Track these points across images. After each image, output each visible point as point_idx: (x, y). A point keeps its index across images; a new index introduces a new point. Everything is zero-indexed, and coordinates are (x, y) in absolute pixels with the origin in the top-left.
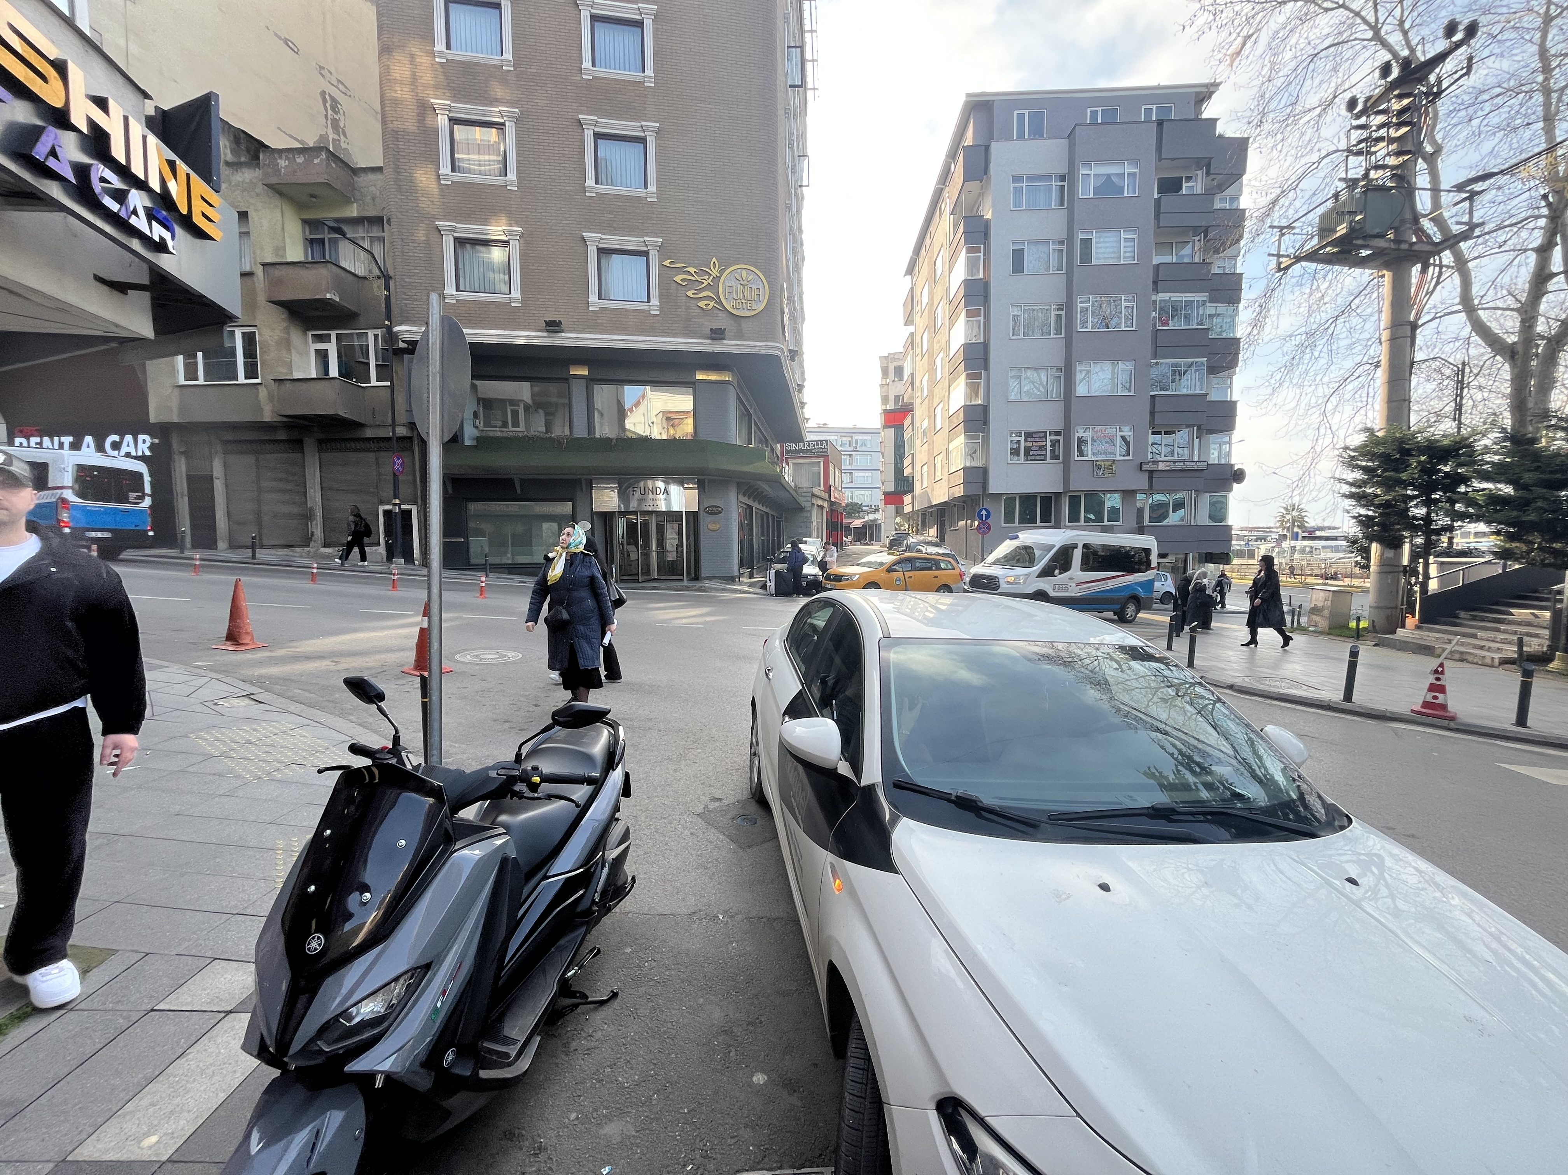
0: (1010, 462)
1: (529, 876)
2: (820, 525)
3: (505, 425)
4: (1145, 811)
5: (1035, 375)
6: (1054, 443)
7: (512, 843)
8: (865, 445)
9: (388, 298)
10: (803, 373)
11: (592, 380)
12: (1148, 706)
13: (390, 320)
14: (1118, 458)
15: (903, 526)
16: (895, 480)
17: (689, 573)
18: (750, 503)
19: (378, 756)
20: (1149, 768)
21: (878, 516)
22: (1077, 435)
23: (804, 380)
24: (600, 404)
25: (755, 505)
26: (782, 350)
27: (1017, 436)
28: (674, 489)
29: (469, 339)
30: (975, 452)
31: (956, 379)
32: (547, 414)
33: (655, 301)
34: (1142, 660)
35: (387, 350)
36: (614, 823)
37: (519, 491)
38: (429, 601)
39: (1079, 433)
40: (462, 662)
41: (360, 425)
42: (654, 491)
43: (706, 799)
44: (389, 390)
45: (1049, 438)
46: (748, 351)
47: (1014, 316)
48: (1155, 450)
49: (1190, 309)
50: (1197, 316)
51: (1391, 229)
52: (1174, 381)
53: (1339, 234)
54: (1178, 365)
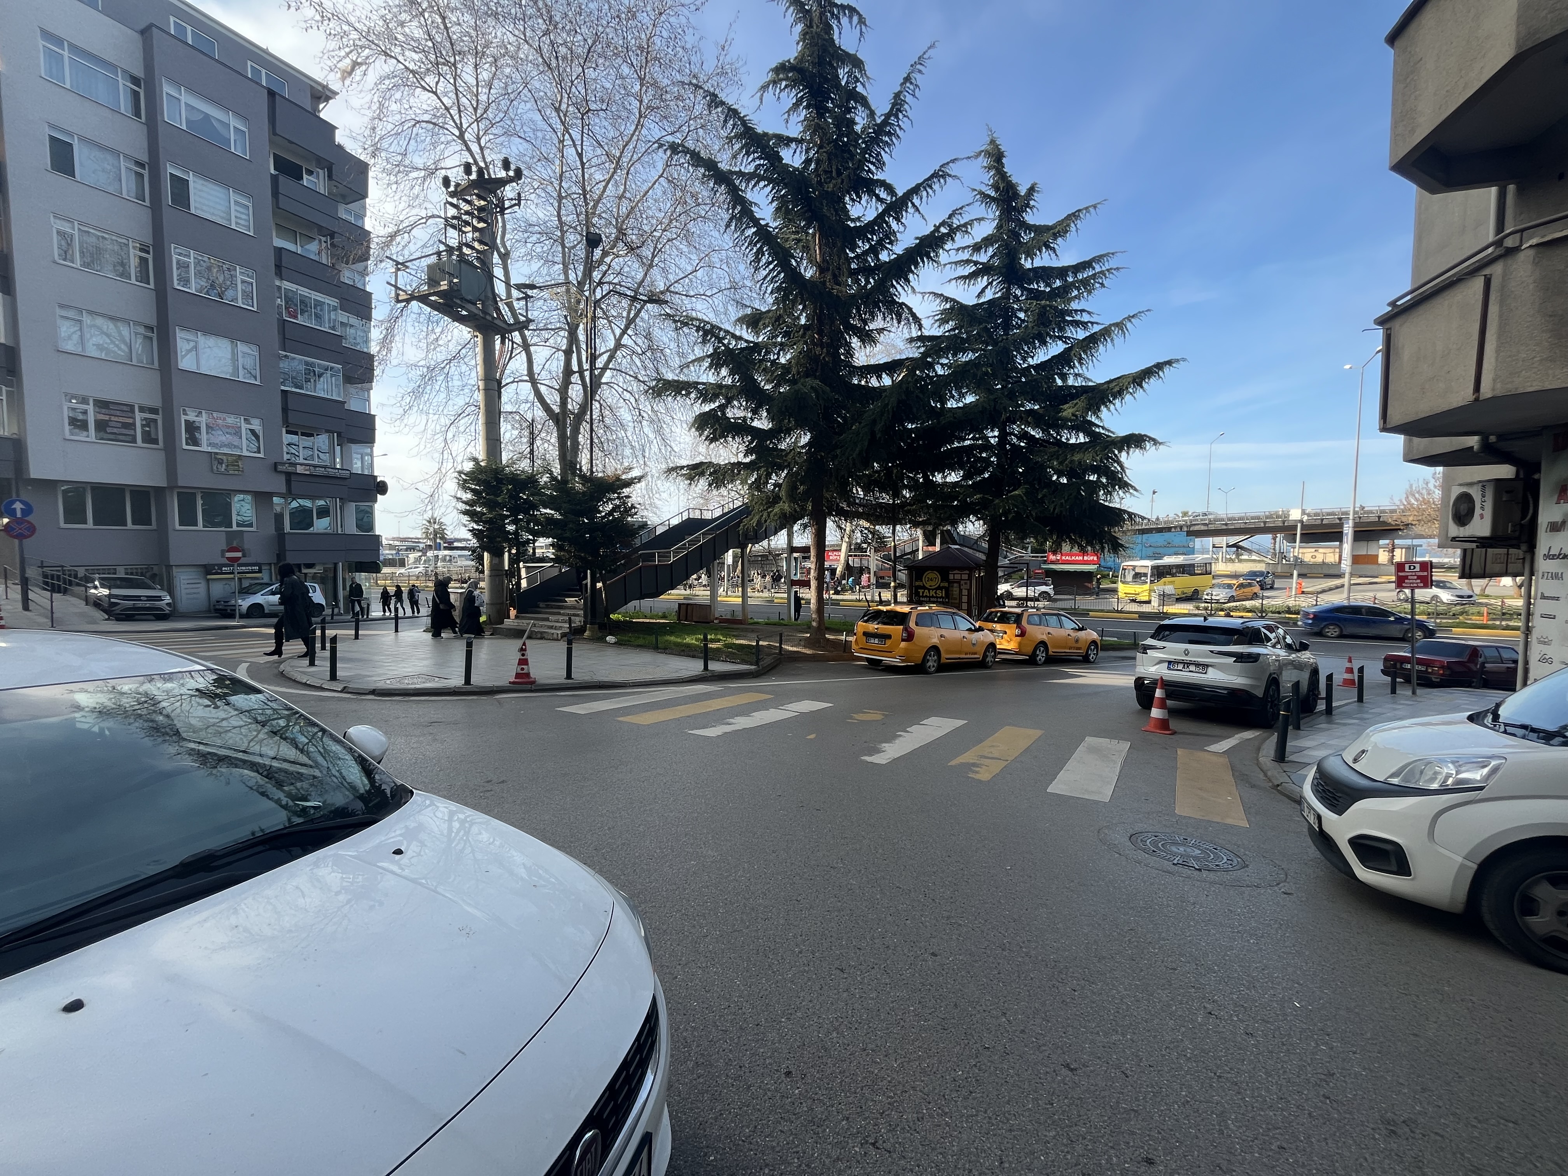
0: (68, 436)
5: (110, 326)
6: (148, 423)
14: (245, 453)
22: (183, 418)
27: (80, 403)
39: (187, 415)
45: (138, 415)
47: (61, 232)
48: (294, 451)
49: (321, 310)
50: (329, 320)
51: (480, 300)
52: (310, 381)
53: (442, 288)
54: (312, 365)
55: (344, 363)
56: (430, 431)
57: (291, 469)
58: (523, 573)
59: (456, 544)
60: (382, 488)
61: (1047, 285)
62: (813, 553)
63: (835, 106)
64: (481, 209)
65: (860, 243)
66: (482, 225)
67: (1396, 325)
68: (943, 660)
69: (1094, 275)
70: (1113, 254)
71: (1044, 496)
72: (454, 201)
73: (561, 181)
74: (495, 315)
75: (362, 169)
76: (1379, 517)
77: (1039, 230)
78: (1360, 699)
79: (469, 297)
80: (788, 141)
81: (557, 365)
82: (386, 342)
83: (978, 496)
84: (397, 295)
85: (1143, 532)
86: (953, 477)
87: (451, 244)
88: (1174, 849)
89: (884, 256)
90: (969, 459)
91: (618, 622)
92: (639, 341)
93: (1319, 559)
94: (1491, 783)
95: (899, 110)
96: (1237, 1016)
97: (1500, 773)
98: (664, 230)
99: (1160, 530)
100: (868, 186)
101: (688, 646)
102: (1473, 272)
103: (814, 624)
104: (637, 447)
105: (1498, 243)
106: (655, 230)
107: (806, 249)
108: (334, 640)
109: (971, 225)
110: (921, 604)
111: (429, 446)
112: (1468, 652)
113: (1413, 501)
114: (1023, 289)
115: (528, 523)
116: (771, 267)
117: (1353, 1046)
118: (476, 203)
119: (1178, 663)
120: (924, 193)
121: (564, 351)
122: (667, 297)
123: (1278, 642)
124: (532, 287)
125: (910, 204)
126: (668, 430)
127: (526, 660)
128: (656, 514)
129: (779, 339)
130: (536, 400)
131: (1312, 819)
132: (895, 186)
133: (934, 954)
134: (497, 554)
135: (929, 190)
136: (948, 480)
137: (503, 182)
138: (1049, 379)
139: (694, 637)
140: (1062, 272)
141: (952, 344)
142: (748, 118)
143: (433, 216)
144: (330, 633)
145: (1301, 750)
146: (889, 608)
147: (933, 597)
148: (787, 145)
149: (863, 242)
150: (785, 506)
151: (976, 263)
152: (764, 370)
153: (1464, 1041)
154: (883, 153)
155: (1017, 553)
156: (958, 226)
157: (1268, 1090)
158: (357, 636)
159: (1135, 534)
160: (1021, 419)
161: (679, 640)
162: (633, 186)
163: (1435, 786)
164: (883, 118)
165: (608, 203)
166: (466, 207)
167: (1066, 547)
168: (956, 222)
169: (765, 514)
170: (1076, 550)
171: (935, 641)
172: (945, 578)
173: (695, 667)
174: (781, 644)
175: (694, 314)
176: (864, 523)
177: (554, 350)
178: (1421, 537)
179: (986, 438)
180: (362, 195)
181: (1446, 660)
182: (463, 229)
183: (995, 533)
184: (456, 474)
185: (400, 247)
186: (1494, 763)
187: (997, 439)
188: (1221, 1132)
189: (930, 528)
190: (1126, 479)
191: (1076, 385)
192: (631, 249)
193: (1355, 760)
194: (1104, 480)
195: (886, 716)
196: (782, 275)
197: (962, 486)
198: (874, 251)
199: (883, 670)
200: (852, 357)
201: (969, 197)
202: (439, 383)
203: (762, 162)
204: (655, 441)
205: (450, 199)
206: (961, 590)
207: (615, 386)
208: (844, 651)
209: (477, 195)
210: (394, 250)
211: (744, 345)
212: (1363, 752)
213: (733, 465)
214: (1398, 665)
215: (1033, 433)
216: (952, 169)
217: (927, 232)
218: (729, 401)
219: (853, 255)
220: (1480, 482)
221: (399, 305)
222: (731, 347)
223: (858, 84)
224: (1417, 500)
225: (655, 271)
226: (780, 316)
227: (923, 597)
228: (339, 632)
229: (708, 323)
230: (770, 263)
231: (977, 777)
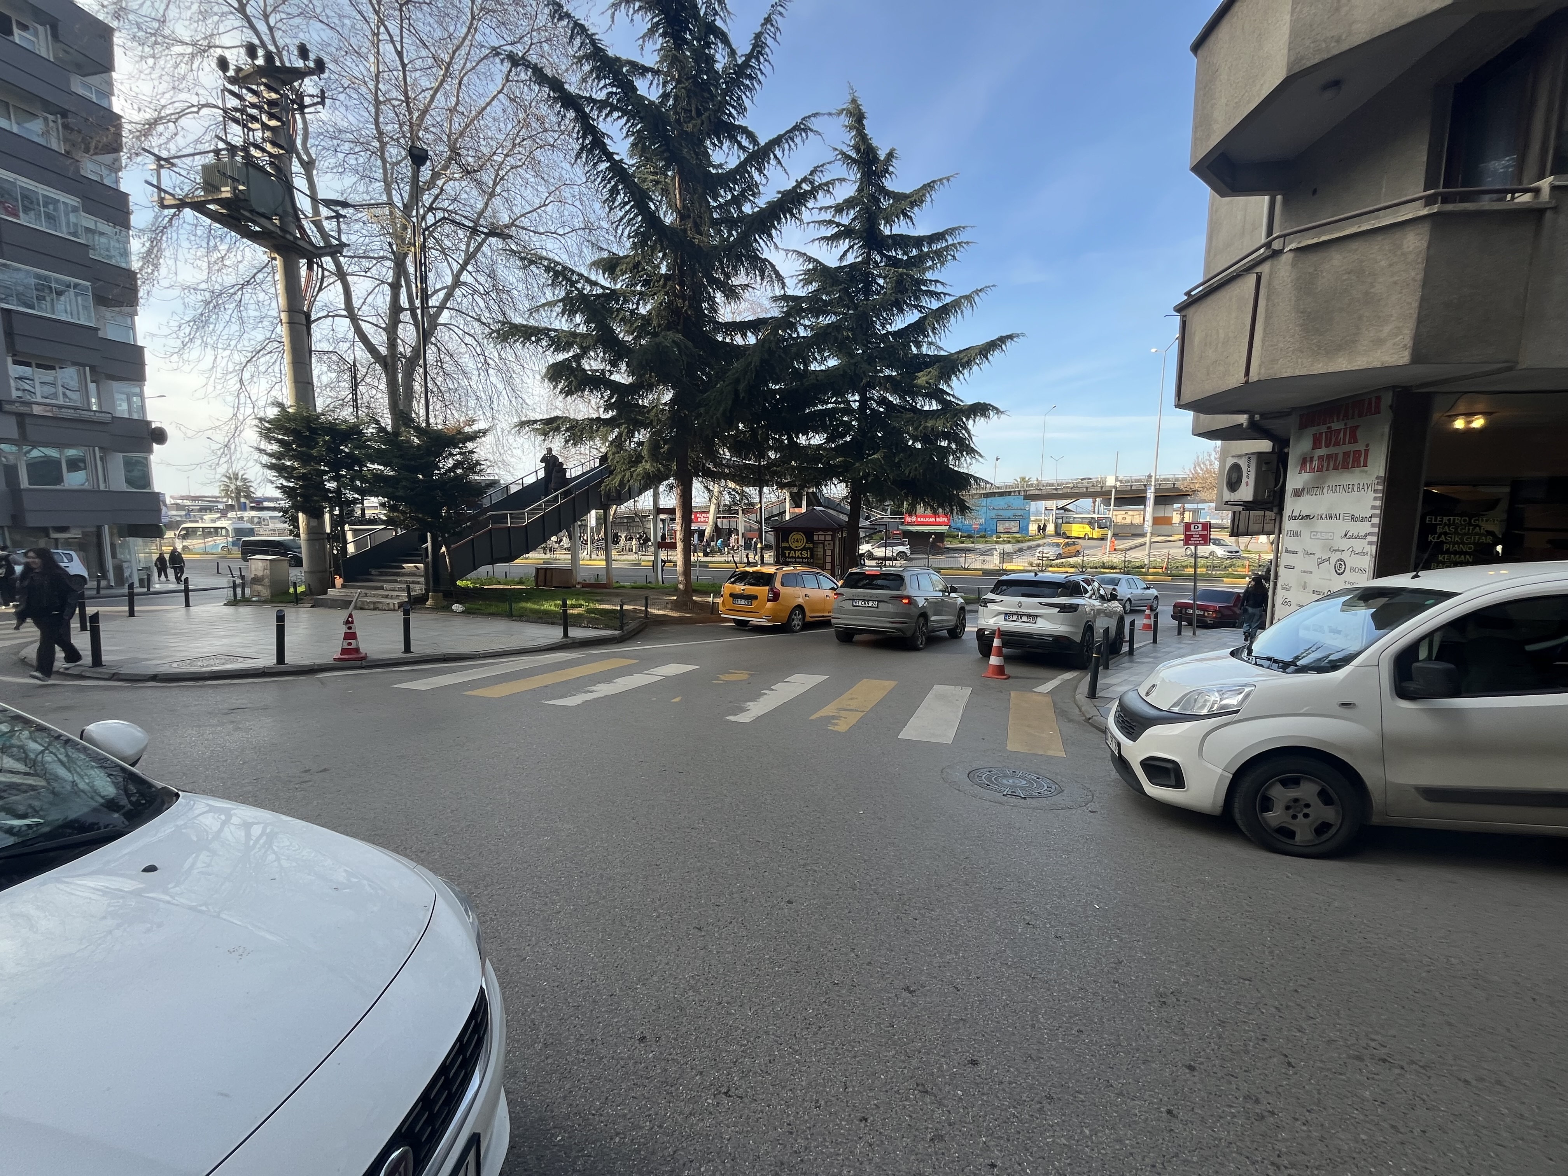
48: (27, 387)
49: (55, 210)
50: (68, 223)
51: (276, 215)
52: (44, 299)
53: (224, 195)
54: (46, 278)
55: (94, 279)
56: (219, 370)
57: (23, 409)
58: (350, 537)
59: (266, 504)
60: (159, 436)
61: (905, 253)
62: (678, 515)
63: (694, 38)
64: (271, 103)
65: (722, 192)
66: (273, 123)
67: (1190, 312)
68: (808, 619)
69: (947, 247)
70: (964, 228)
71: (901, 460)
72: (235, 89)
73: (378, 82)
74: (298, 235)
75: (104, 33)
76: (1174, 484)
77: (898, 197)
78: (1155, 641)
79: (262, 210)
80: (643, 70)
81: (382, 299)
82: (152, 256)
83: (840, 459)
84: (162, 199)
85: (988, 495)
86: (818, 440)
87: (233, 143)
88: (1005, 781)
89: (747, 209)
90: (831, 422)
91: (466, 589)
92: (482, 279)
93: (1128, 521)
94: (1244, 706)
95: (759, 52)
96: (1050, 923)
97: (1251, 697)
98: (507, 155)
99: (1002, 494)
100: (730, 132)
101: (547, 613)
102: (1249, 269)
103: (681, 587)
104: (484, 397)
105: (1268, 245)
106: (494, 153)
107: (665, 192)
108: (95, 618)
109: (832, 184)
110: (787, 564)
111: (219, 387)
112: (1234, 598)
113: (1199, 471)
114: (882, 255)
115: (352, 480)
116: (627, 207)
117: (1137, 935)
118: (266, 94)
119: (1013, 614)
120: (786, 146)
121: (389, 284)
122: (513, 231)
123: (1094, 594)
124: (345, 204)
125: (772, 156)
126: (518, 380)
127: (355, 633)
128: (509, 472)
129: (638, 288)
130: (357, 339)
131: (1113, 747)
132: (757, 134)
133: (790, 902)
134: (315, 514)
135: (791, 143)
136: (812, 442)
137: (300, 74)
138: (904, 346)
139: (553, 603)
140: (918, 242)
141: (815, 305)
142: (597, 37)
143: (207, 105)
144: (90, 610)
145: (1109, 686)
146: (755, 569)
147: (798, 557)
148: (643, 74)
149: (725, 191)
150: (647, 466)
151: (838, 225)
152: (622, 320)
153: (1217, 920)
154: (744, 97)
155: (877, 515)
156: (820, 185)
157: (1072, 983)
158: (132, 613)
159: (981, 497)
160: (880, 385)
161: (536, 607)
162: (467, 99)
163: (1205, 712)
164: (743, 58)
165: (436, 116)
166: (250, 98)
167: (920, 509)
168: (818, 180)
169: (628, 475)
170: (929, 512)
171: (800, 601)
172: (810, 539)
173: (554, 634)
174: (646, 608)
175: (544, 254)
176: (732, 485)
177: (378, 282)
178: (1204, 501)
179: (848, 402)
180: (106, 66)
181: (1218, 605)
182: (250, 125)
183: (855, 498)
184: (256, 422)
185: (163, 140)
186: (1247, 690)
187: (857, 404)
188: (1033, 1026)
189: (795, 490)
190: (972, 445)
191: (929, 353)
192: (467, 172)
193: (1147, 694)
194: (954, 446)
195: (751, 675)
196: (640, 218)
197: (825, 449)
198: (737, 201)
199: (749, 630)
200: (716, 312)
201: (831, 155)
202: (230, 312)
203: (614, 90)
204: (504, 392)
205: (230, 87)
206: (825, 551)
207: (456, 329)
208: (712, 613)
209: (266, 85)
210: (154, 143)
211: (600, 291)
212: (1154, 686)
213: (591, 420)
214: (1184, 610)
215: (891, 399)
216: (814, 124)
217: (789, 187)
218: (585, 351)
219: (715, 204)
220: (1247, 454)
221: (166, 212)
222: (585, 292)
223: (717, 17)
224: (1202, 470)
225: (497, 201)
226: (639, 262)
227: (789, 557)
228: (100, 609)
229: (559, 264)
230: (626, 204)
231: (836, 728)
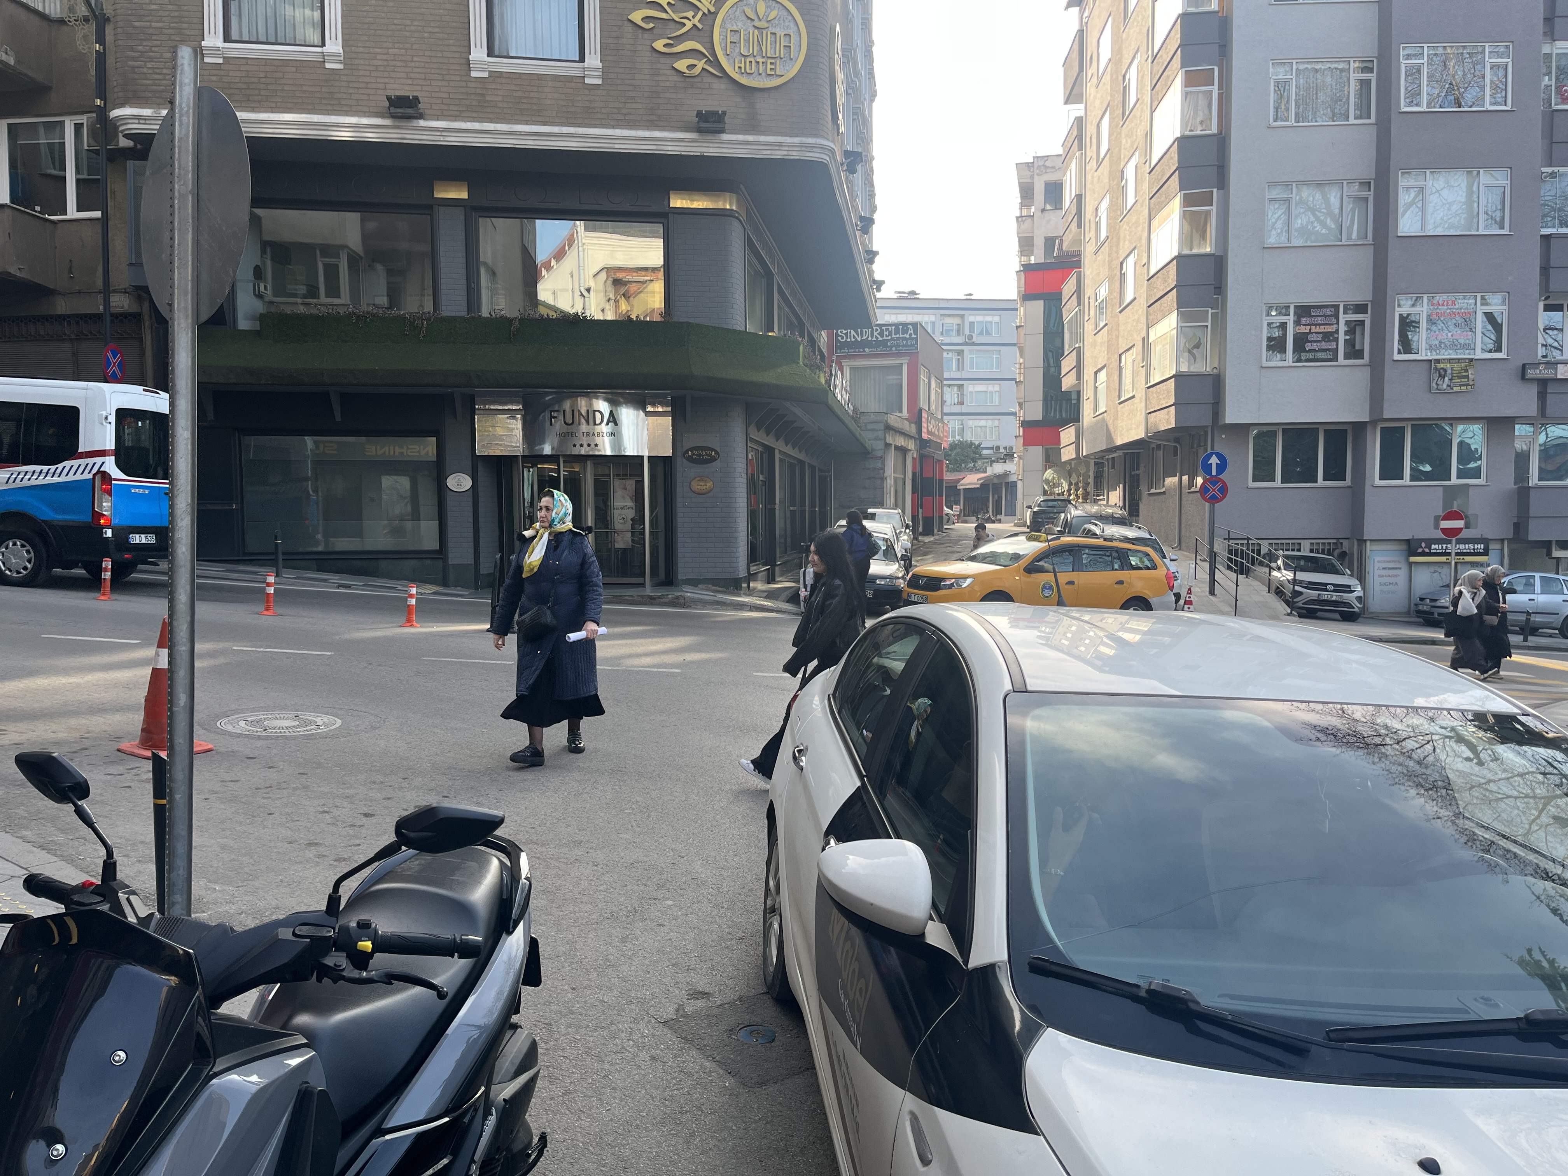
0: (1265, 364)
1: (350, 1127)
2: (900, 483)
3: (313, 292)
4: (1513, 1026)
5: (1318, 196)
6: (1353, 328)
7: (319, 1065)
8: (988, 333)
9: (101, 58)
10: (871, 195)
11: (475, 209)
12: (1528, 832)
13: (103, 97)
14: (1479, 355)
15: (1059, 485)
16: (1045, 400)
17: (654, 572)
18: (770, 441)
19: (76, 898)
20: (1529, 951)
21: (1011, 467)
22: (1398, 311)
23: (874, 209)
24: (489, 254)
25: (780, 446)
26: (833, 151)
27: (1280, 314)
28: (628, 415)
29: (248, 130)
30: (1197, 346)
31: (1162, 206)
32: (390, 272)
33: (593, 60)
34: (1520, 743)
35: (96, 152)
36: (509, 1034)
37: (338, 418)
38: (171, 616)
39: (1404, 307)
40: (231, 734)
41: (43, 292)
42: (590, 417)
43: (680, 994)
44: (99, 227)
45: (1343, 318)
46: (767, 154)
47: (1277, 83)
48: (1553, 341)
57: (1547, 373)
